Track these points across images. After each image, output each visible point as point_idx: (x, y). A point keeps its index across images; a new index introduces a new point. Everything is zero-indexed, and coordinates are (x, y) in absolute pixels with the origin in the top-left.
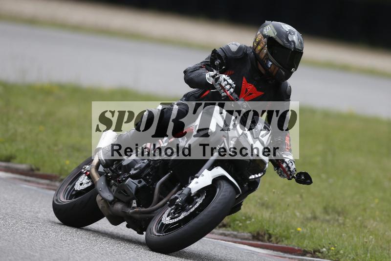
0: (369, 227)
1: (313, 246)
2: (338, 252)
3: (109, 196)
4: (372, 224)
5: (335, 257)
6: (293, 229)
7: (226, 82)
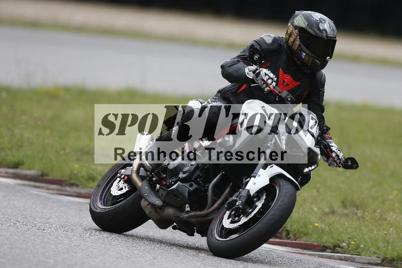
0: (388, 219)
1: (332, 241)
2: (359, 246)
3: (157, 201)
4: (392, 216)
5: (355, 251)
6: (311, 225)
7: (267, 77)
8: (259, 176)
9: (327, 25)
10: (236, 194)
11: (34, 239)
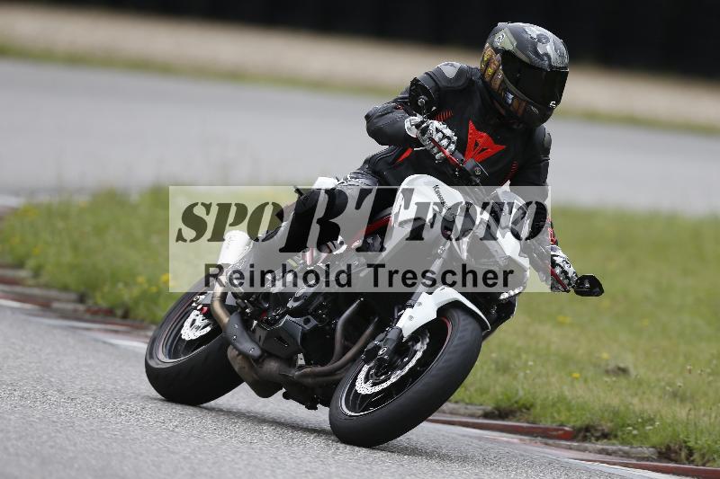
3: (252, 349)
7: (440, 135)
8: (420, 304)
9: (551, 46)
10: (381, 336)
11: (233, 460)
